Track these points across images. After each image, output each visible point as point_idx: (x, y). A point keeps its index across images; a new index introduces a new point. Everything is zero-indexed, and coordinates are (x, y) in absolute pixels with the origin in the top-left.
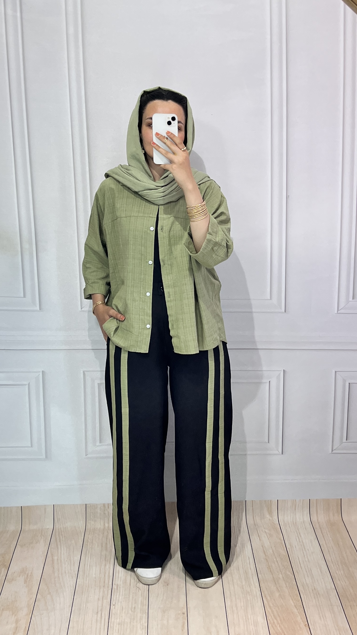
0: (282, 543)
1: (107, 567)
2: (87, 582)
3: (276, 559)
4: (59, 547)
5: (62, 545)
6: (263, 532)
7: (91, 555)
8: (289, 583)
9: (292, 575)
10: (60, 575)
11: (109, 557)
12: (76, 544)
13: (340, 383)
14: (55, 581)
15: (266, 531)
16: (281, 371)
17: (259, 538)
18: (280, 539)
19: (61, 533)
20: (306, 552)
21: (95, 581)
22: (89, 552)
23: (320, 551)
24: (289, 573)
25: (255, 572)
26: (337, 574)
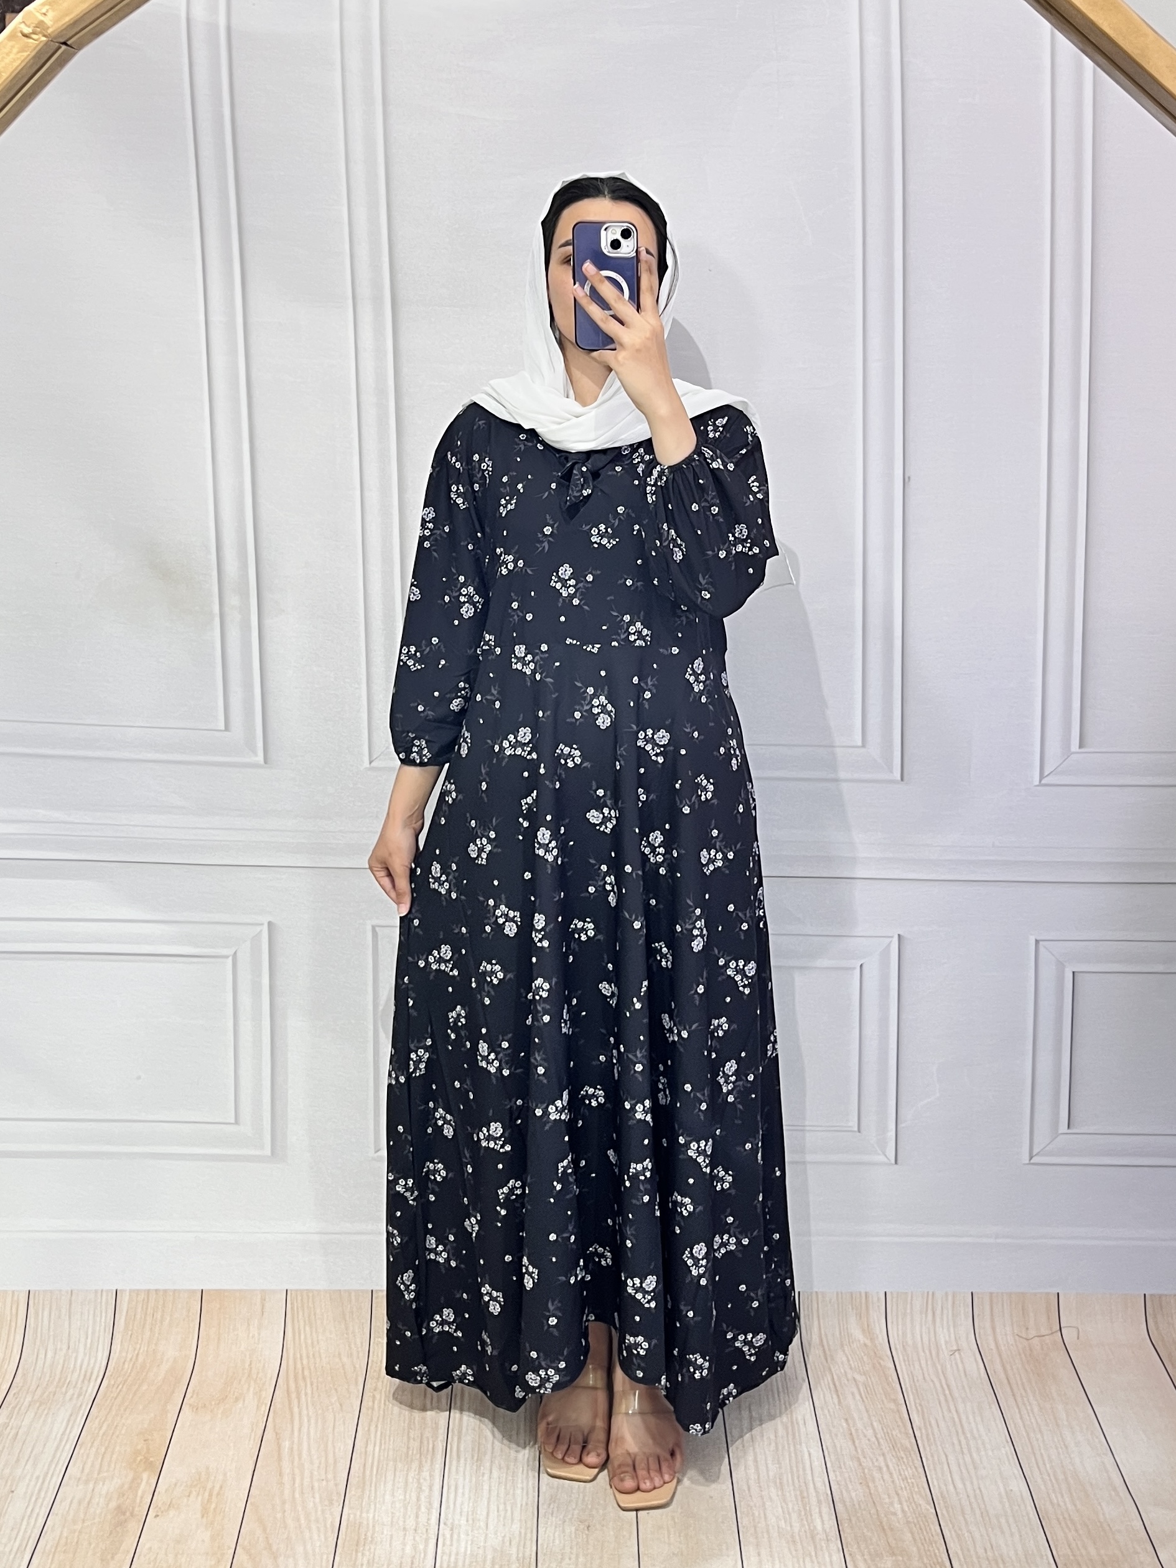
0: (898, 1411)
1: (426, 1474)
2: (371, 1516)
3: (885, 1459)
4: (296, 1410)
5: (304, 1408)
6: (848, 1380)
7: (381, 1434)
8: (921, 1529)
9: (928, 1507)
10: (297, 1495)
11: (431, 1442)
12: (341, 1405)
13: (1048, 973)
14: (285, 1511)
15: (857, 1377)
16: (892, 937)
17: (838, 1396)
18: (895, 1401)
19: (300, 1372)
20: (966, 1438)
21: (392, 1513)
22: (376, 1426)
23: (1006, 1436)
24: (921, 1502)
25: (827, 1494)
26: (1051, 1503)
